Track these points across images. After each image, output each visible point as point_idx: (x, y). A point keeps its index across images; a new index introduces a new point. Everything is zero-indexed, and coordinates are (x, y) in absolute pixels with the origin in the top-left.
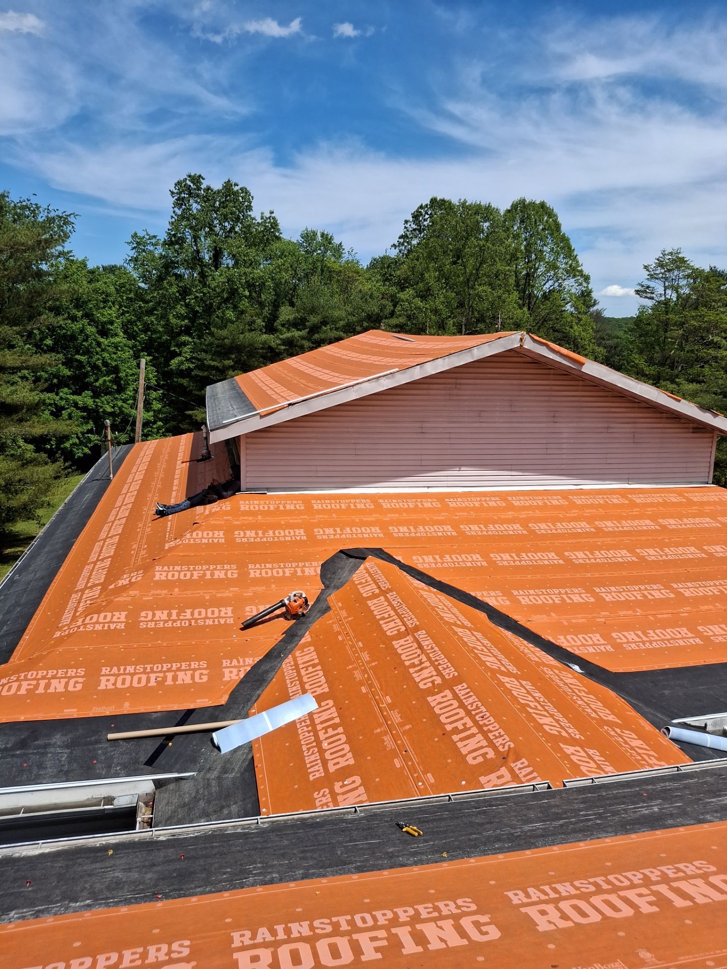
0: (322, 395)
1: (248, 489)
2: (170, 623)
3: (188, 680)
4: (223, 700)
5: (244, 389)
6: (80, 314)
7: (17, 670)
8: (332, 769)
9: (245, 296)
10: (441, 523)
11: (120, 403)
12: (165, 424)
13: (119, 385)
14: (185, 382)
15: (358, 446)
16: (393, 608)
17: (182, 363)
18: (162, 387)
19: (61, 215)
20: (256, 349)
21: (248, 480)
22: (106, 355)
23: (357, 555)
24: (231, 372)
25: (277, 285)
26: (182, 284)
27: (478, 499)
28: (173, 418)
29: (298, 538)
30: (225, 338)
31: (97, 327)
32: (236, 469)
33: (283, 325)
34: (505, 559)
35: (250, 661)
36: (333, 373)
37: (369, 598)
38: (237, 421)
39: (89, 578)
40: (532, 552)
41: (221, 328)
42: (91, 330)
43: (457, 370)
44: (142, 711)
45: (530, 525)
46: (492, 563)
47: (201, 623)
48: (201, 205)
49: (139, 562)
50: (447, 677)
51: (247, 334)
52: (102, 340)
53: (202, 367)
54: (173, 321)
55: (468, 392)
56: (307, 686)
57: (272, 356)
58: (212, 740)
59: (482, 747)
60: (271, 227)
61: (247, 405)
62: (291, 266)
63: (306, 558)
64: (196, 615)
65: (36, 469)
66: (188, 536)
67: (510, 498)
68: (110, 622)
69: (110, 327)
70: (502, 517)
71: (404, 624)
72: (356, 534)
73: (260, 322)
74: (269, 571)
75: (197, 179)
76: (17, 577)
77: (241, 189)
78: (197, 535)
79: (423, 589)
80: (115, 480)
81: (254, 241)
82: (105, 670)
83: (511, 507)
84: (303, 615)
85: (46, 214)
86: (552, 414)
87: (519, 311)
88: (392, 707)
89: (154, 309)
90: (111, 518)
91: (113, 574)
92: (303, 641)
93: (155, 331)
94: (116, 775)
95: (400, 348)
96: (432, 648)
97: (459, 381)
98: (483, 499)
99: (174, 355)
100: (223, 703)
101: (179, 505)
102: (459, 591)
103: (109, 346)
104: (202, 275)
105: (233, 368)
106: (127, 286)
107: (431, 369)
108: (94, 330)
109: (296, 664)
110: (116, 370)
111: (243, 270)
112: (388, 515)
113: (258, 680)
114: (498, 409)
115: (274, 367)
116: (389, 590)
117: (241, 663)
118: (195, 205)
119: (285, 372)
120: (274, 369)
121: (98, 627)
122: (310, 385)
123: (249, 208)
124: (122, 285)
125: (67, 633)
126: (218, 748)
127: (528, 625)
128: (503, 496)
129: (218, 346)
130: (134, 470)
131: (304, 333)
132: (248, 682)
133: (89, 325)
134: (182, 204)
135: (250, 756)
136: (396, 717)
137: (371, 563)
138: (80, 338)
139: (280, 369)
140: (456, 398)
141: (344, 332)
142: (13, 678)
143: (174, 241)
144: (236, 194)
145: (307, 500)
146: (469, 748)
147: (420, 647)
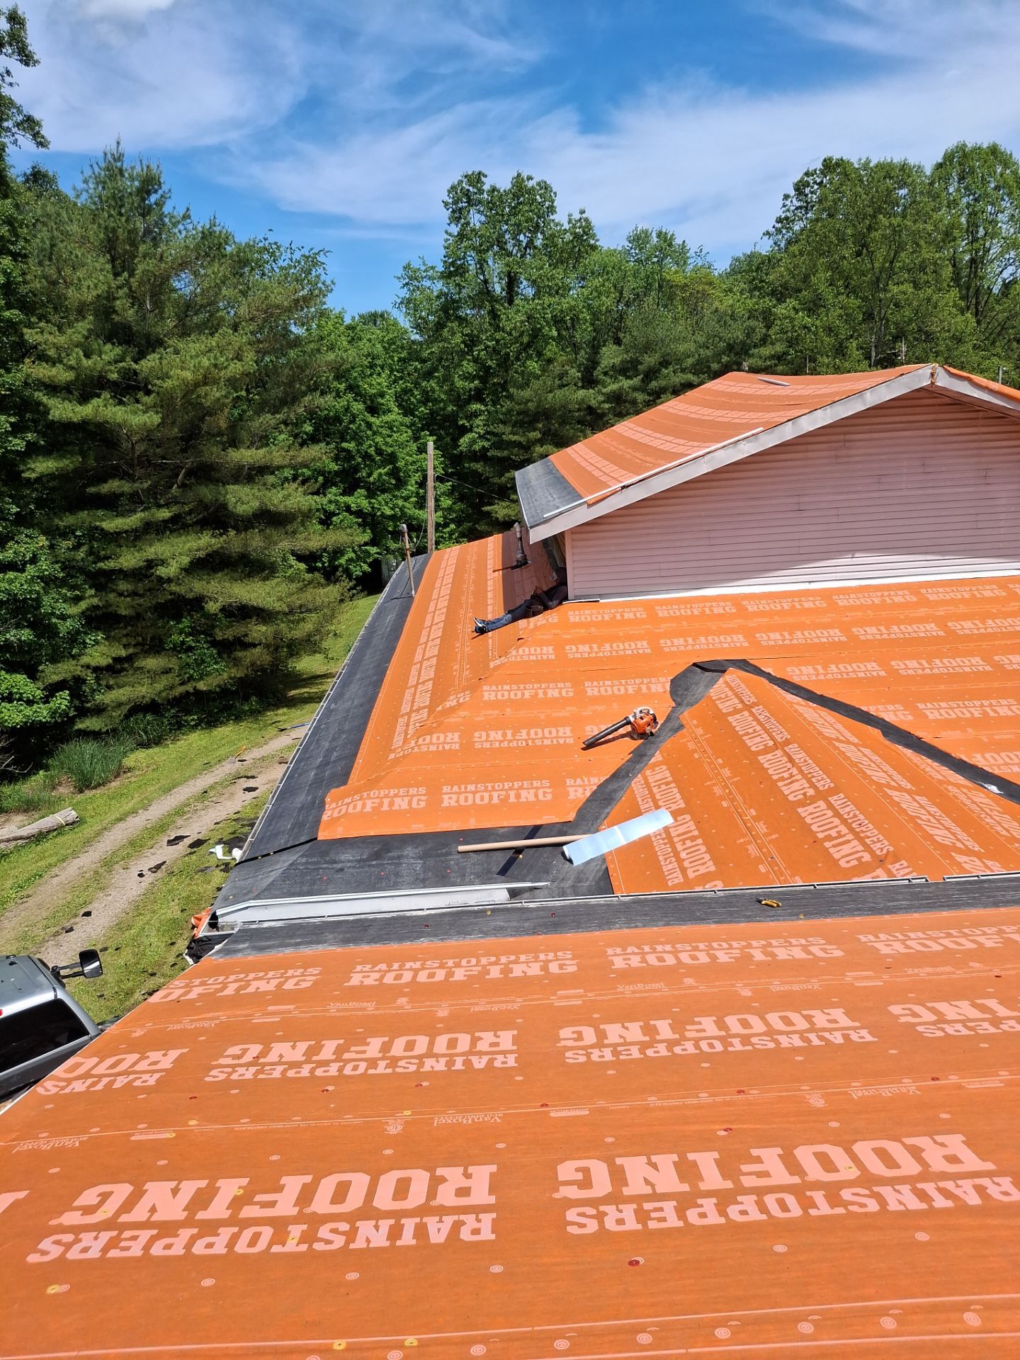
0: (663, 471)
1: (576, 597)
2: (506, 743)
3: (532, 798)
4: (571, 817)
5: (564, 472)
6: (342, 387)
7: (358, 791)
8: (691, 875)
9: (552, 338)
10: (826, 626)
11: (400, 503)
12: (458, 526)
13: (398, 479)
14: (478, 467)
15: (713, 534)
16: (760, 723)
17: (473, 442)
18: (451, 475)
19: (307, 254)
20: (570, 411)
21: (576, 586)
22: (379, 439)
23: (714, 668)
24: (539, 449)
25: (595, 316)
26: (466, 331)
27: (879, 594)
28: (468, 518)
29: (641, 651)
30: (528, 401)
31: (364, 402)
32: (562, 572)
33: (605, 374)
34: (911, 666)
35: (596, 781)
36: (677, 441)
37: (731, 714)
38: (561, 513)
39: (413, 702)
40: (949, 657)
41: (522, 387)
42: (358, 407)
43: (845, 422)
44: (489, 825)
45: (949, 624)
46: (893, 672)
47: (538, 743)
48: (486, 216)
49: (464, 683)
50: (821, 788)
51: (558, 392)
52: (372, 420)
53: (500, 444)
54: (460, 384)
55: (861, 451)
56: (660, 803)
57: (594, 421)
58: (563, 854)
59: (858, 852)
60: (583, 236)
61: (569, 493)
62: (615, 287)
63: (651, 674)
64: (533, 735)
65: (318, 591)
66: (514, 653)
67: (923, 591)
68: (444, 743)
69: (380, 400)
70: (911, 615)
71: (772, 738)
72: (713, 644)
73: (574, 373)
74: (609, 689)
75: (476, 179)
76: (333, 706)
77: (538, 184)
78: (524, 651)
79: (798, 704)
80: (417, 597)
81: (561, 256)
82: (446, 789)
83: (925, 602)
84: (652, 734)
85: (289, 256)
86: (983, 473)
87: (960, 318)
88: (756, 819)
89: (435, 369)
90: (423, 640)
91: (438, 695)
92: (653, 760)
93: (435, 401)
94: (472, 884)
95: (769, 397)
96: (805, 761)
97: (848, 437)
98: (886, 593)
99: (464, 430)
100: (571, 819)
101: (499, 620)
102: (846, 705)
103: (382, 427)
104: (494, 315)
105: (541, 442)
106: (398, 343)
107: (808, 424)
108: (361, 406)
109: (647, 783)
110: (392, 458)
111: (547, 300)
112: (755, 620)
113: (606, 799)
114: (905, 471)
115: (600, 437)
116: (754, 704)
117: (586, 783)
118: (478, 216)
119: (614, 443)
120: (600, 442)
121: (433, 748)
122: (648, 459)
123: (552, 209)
124: (392, 342)
125: (401, 754)
126: (570, 861)
127: (935, 743)
128: (913, 588)
129: (519, 413)
130: (438, 585)
131: (636, 381)
132: (596, 800)
133: (356, 400)
134: (460, 218)
135: (604, 867)
136: (761, 828)
137: (733, 675)
138: (346, 419)
139: (607, 440)
140: (845, 460)
141: (694, 374)
142: (356, 797)
143: (454, 271)
144: (531, 191)
145: (649, 606)
146: (842, 853)
147: (791, 760)
